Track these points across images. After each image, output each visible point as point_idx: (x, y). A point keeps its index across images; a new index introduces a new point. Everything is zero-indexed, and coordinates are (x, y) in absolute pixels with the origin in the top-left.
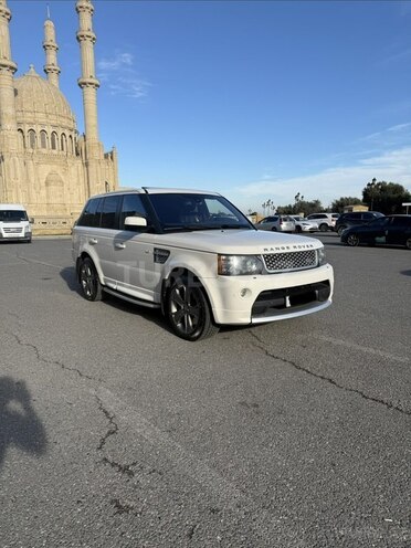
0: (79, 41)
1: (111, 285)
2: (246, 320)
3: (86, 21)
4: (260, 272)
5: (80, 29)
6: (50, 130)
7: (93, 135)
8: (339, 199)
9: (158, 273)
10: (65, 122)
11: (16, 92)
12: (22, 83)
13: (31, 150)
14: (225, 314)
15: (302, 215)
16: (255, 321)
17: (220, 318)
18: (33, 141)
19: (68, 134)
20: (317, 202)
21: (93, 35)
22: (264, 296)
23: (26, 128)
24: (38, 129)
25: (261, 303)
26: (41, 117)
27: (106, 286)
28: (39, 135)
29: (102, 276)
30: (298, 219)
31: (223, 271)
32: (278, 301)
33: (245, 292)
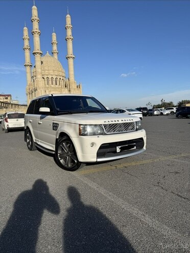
0: (66, 40)
1: (37, 142)
2: (94, 159)
3: (69, 32)
4: (102, 134)
5: (66, 36)
6: (55, 77)
7: (72, 78)
8: (181, 101)
9: (54, 136)
10: (61, 73)
11: (42, 63)
12: (44, 59)
13: (47, 86)
14: (83, 157)
15: (163, 108)
16: (99, 160)
17: (81, 159)
18: (48, 82)
19: (62, 78)
20: (171, 102)
21: (72, 38)
22: (103, 146)
23: (45, 77)
24: (50, 77)
25: (102, 150)
26: (51, 72)
27: (36, 143)
28: (50, 79)
29: (34, 138)
30: (161, 110)
31: (82, 133)
32: (113, 149)
33: (93, 144)
